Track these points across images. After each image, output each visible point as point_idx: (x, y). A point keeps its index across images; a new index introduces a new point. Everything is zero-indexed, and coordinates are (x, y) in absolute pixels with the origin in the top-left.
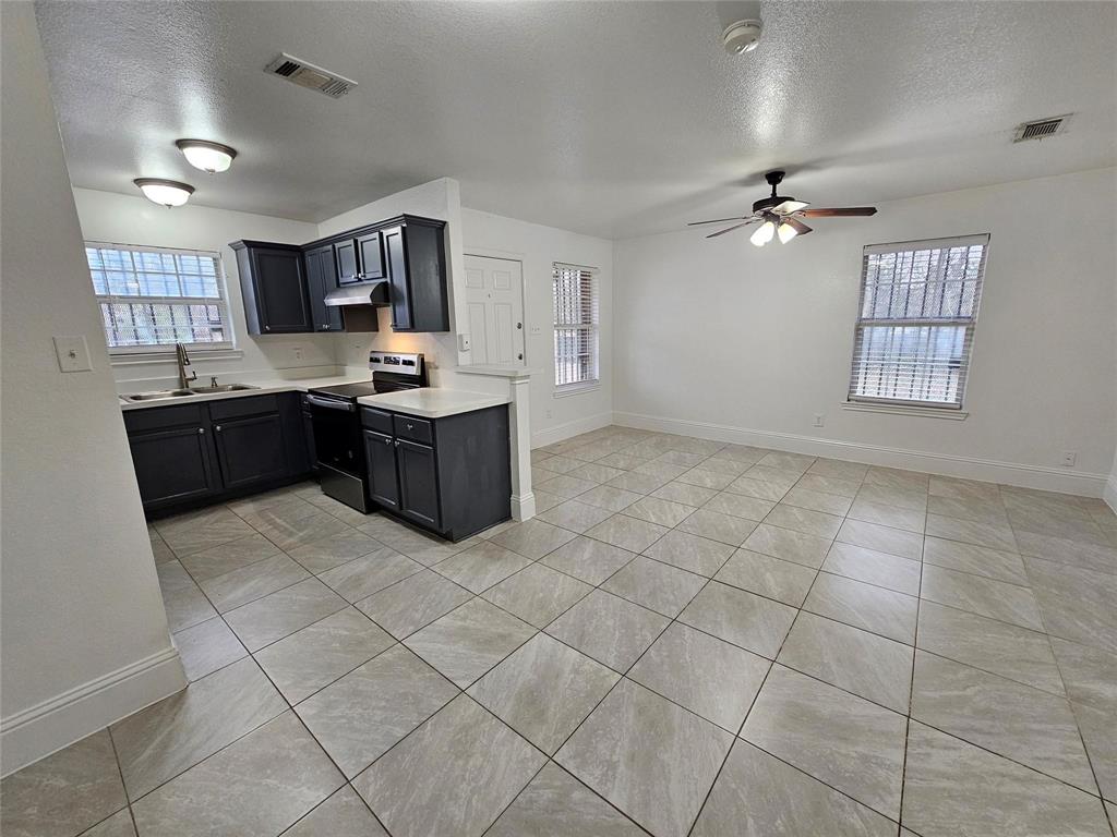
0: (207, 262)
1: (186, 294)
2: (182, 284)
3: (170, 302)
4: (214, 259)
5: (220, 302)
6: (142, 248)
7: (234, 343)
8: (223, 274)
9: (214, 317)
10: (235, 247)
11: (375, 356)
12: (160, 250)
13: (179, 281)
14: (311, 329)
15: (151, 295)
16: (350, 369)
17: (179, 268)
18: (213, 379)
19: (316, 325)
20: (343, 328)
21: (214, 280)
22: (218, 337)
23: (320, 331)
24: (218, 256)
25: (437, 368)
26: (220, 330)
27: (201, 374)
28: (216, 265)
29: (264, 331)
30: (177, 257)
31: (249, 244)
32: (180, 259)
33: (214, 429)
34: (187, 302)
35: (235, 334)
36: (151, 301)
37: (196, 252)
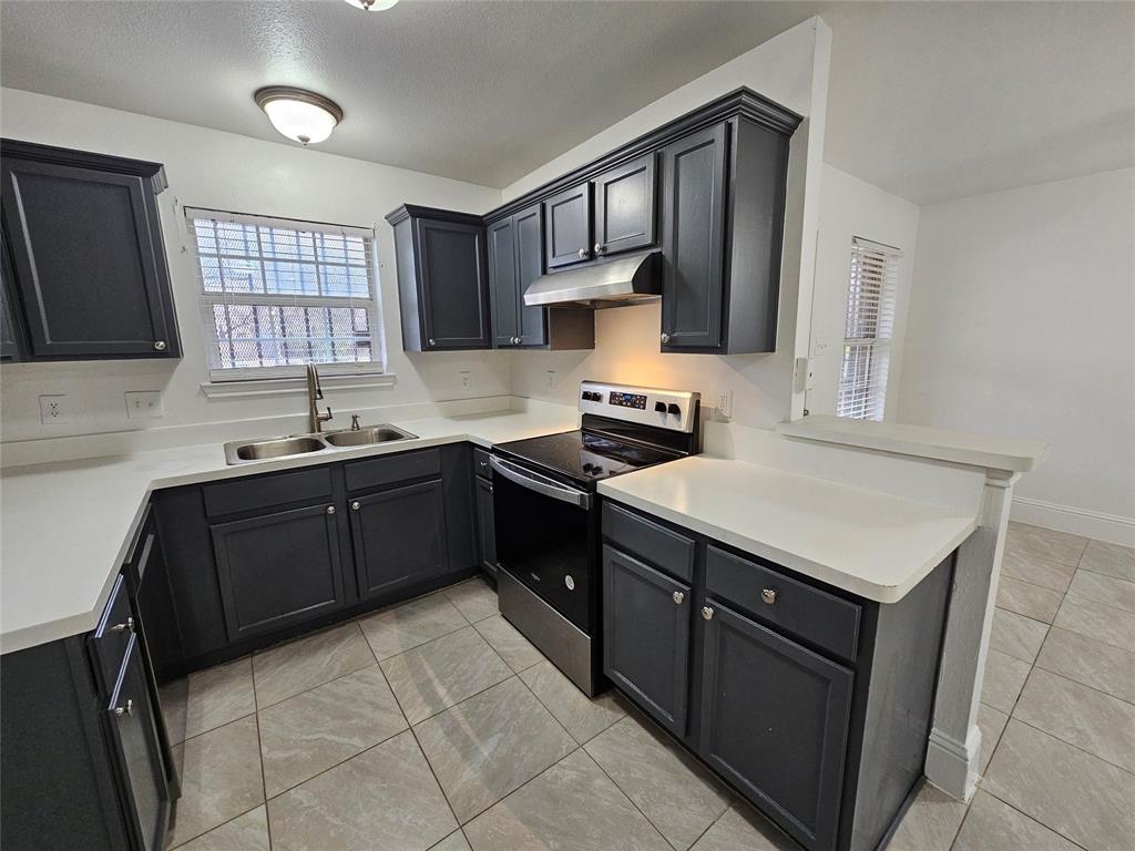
0: (356, 245)
1: (327, 291)
2: (322, 277)
3: (305, 303)
4: (366, 240)
5: (369, 304)
6: (274, 221)
7: (385, 362)
8: (377, 264)
9: (362, 327)
10: (394, 220)
11: (592, 389)
12: (297, 224)
13: (318, 271)
14: (487, 344)
15: (282, 293)
16: (536, 405)
17: (319, 253)
18: (355, 418)
19: (497, 338)
20: (546, 343)
21: (363, 271)
22: (364, 357)
23: (500, 347)
24: (369, 233)
25: (725, 421)
26: (368, 344)
27: (340, 410)
28: (367, 248)
29: (426, 347)
30: (317, 235)
31: (415, 212)
32: (322, 239)
33: (349, 506)
34: (328, 303)
35: (387, 353)
36: (281, 302)
37: (343, 229)
